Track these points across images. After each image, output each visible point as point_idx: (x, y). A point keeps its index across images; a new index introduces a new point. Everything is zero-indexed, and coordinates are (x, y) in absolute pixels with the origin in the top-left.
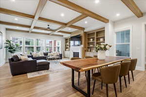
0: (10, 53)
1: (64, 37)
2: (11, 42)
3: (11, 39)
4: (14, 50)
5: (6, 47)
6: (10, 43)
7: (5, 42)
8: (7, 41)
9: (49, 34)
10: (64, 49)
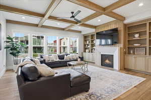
0: (12, 56)
1: (83, 33)
2: (14, 40)
3: (13, 35)
4: (19, 52)
5: (7, 48)
6: (12, 41)
7: (5, 40)
8: (8, 38)
9: (63, 29)
10: (83, 50)
